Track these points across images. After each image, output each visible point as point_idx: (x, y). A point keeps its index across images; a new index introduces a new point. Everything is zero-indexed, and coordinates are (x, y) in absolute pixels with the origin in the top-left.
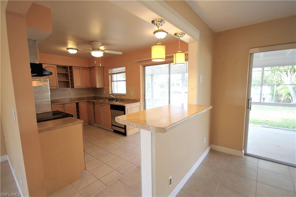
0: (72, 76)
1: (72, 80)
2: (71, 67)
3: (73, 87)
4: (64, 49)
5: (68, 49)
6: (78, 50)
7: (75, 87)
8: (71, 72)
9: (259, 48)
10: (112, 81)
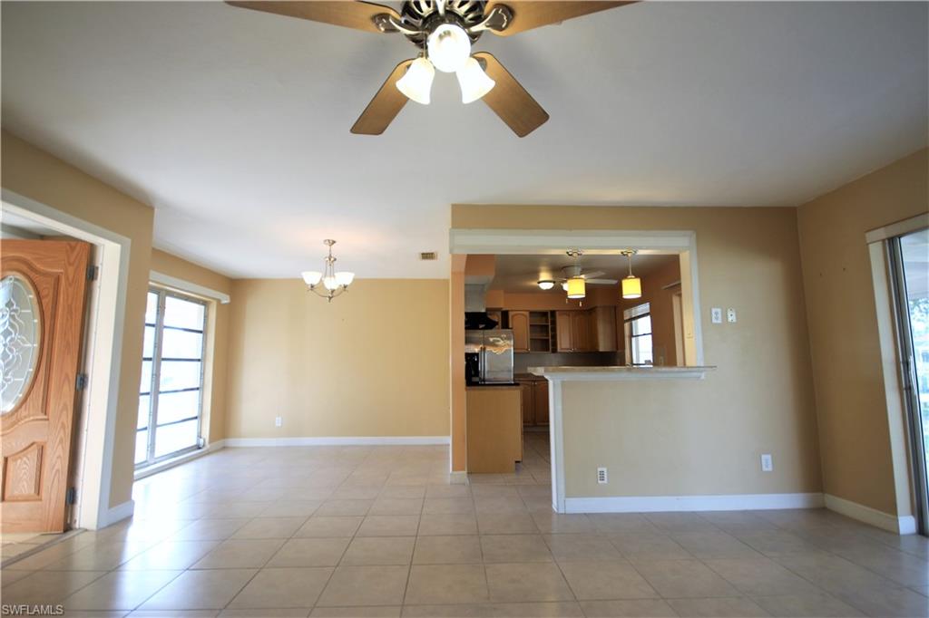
0: (554, 330)
1: (554, 337)
2: (553, 313)
3: (554, 351)
4: (535, 283)
5: (539, 283)
6: (554, 282)
7: (559, 350)
8: (554, 323)
9: (882, 229)
10: (631, 336)
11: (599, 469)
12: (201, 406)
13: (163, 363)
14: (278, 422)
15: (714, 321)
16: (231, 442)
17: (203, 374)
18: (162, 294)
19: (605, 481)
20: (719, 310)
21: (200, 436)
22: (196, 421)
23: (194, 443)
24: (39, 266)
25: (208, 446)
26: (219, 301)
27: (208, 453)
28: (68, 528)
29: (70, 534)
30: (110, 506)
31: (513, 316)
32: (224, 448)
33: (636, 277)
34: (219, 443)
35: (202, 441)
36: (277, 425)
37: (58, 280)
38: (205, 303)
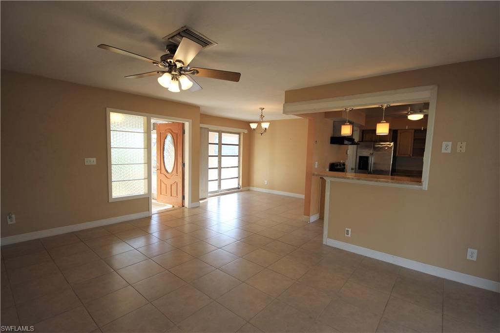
11: (347, 229)
12: (239, 174)
13: (222, 157)
14: (266, 182)
15: (443, 151)
16: (251, 188)
17: (239, 161)
18: (220, 133)
19: (349, 235)
20: (450, 143)
21: (239, 185)
22: (237, 179)
23: (237, 186)
24: (173, 131)
25: (242, 188)
26: (244, 133)
27: (242, 191)
28: (183, 206)
29: (183, 208)
30: (192, 202)
31: (401, 133)
32: (249, 190)
33: (387, 122)
34: (247, 188)
36: (266, 184)
37: (177, 134)
38: (239, 134)
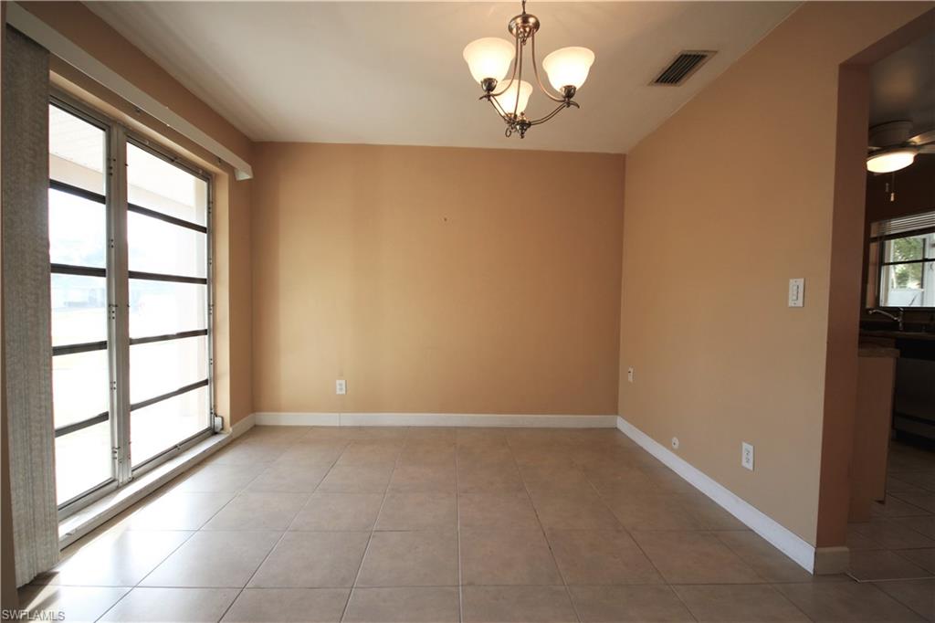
10: (881, 263)
12: (213, 362)
14: (340, 387)
16: (267, 418)
17: (212, 306)
21: (214, 413)
22: (206, 388)
23: (206, 425)
25: (229, 429)
26: (232, 173)
32: (256, 430)
34: (248, 421)
35: (218, 421)
36: (338, 392)
38: (207, 176)
